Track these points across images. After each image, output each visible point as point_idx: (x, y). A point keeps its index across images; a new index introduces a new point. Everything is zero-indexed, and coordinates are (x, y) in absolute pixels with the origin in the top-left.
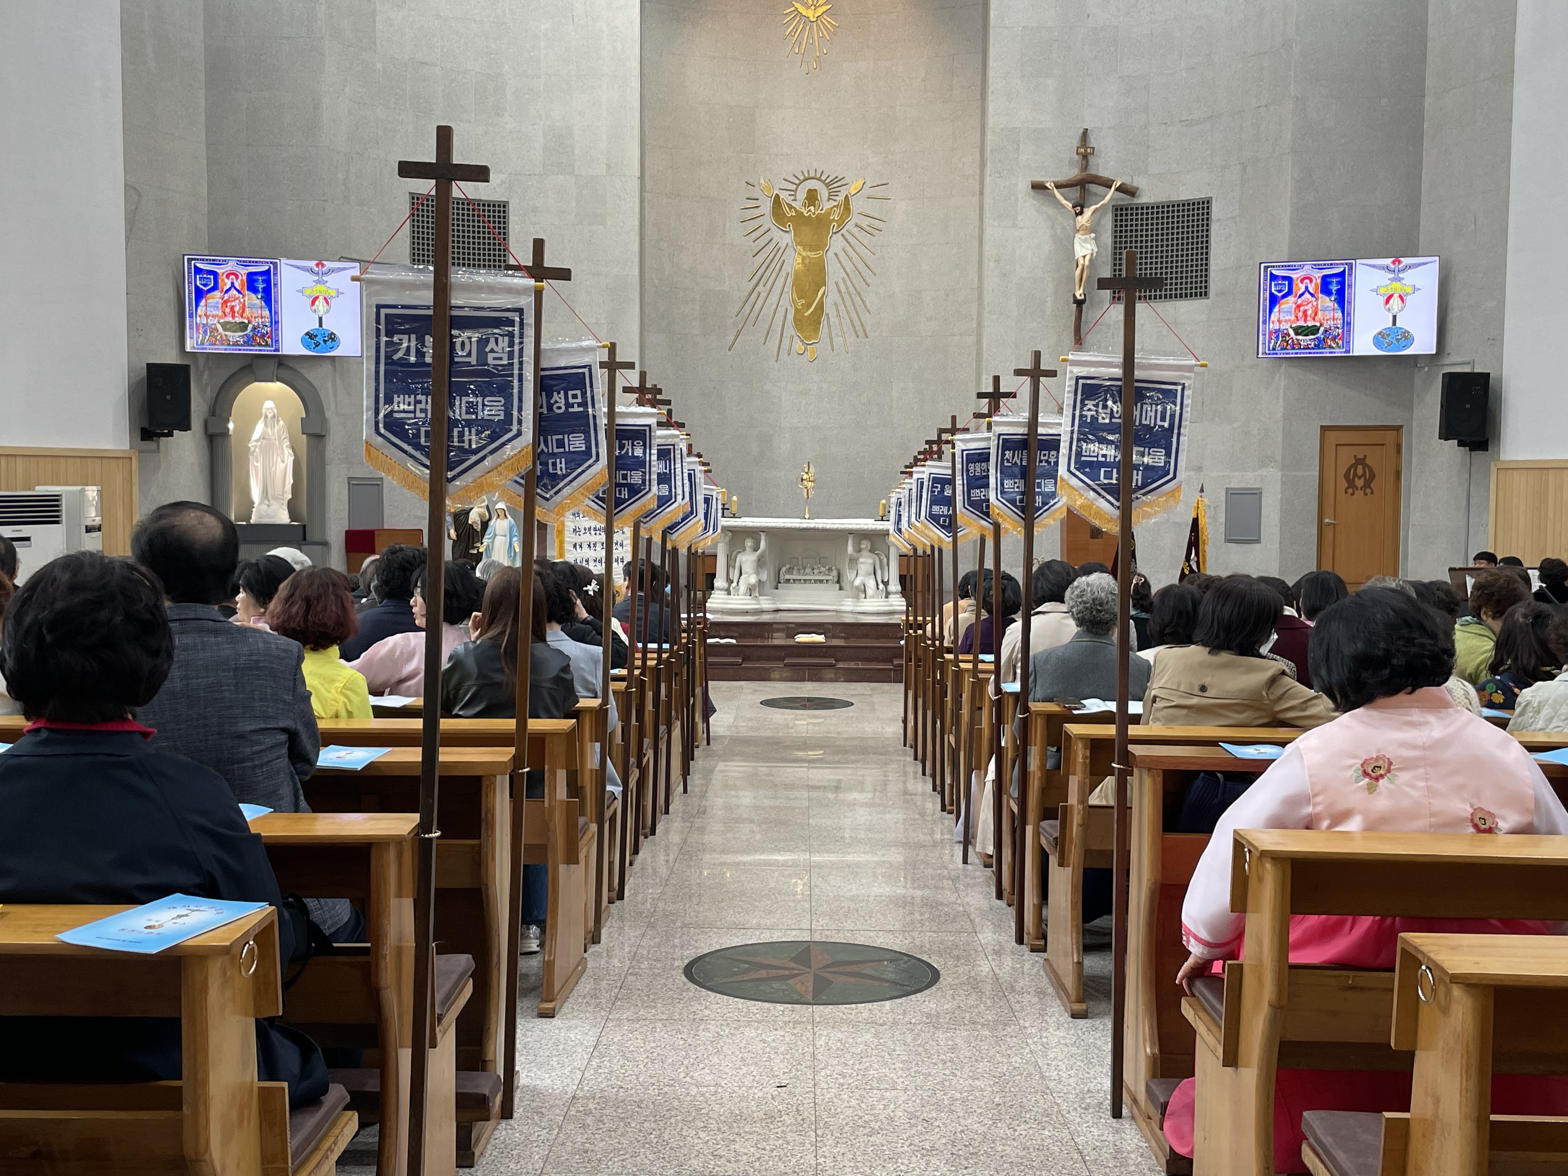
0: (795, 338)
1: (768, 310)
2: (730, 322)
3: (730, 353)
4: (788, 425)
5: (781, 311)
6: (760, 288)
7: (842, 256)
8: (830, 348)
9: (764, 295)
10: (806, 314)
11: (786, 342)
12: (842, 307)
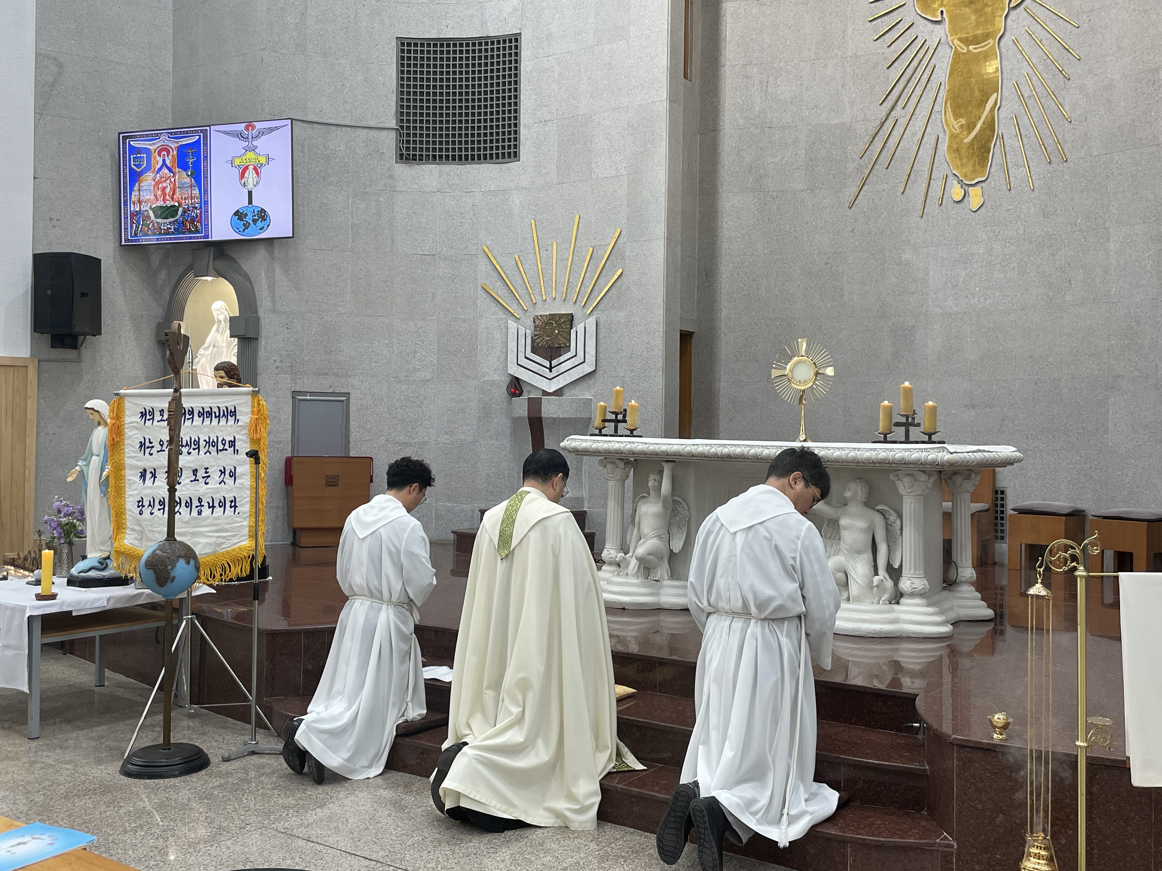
0: (951, 178)
1: (910, 143)
2: (851, 166)
3: (850, 212)
4: (939, 310)
5: (929, 141)
6: (898, 111)
7: (1025, 42)
8: (1004, 188)
9: (903, 121)
10: (965, 141)
11: (937, 186)
12: (1024, 121)
